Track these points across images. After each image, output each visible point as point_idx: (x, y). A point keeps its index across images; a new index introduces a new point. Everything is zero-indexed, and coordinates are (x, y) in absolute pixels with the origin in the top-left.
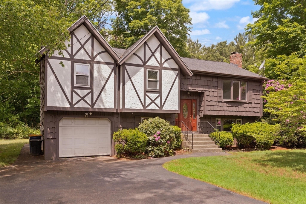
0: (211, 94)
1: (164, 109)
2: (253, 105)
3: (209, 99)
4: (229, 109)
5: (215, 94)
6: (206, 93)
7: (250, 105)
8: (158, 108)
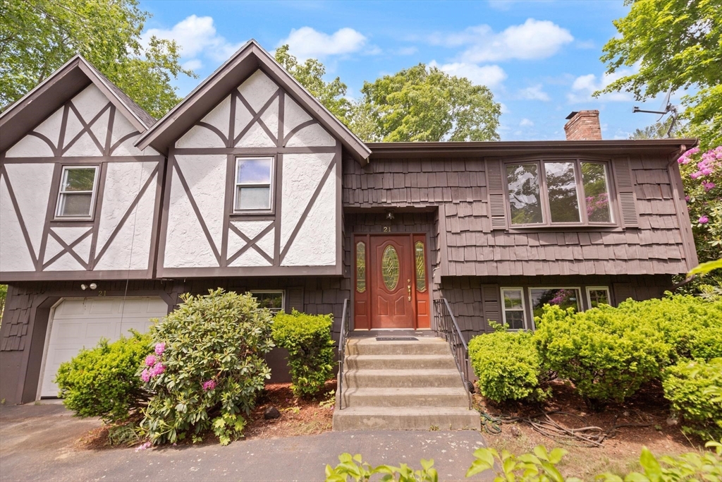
0: (463, 210)
1: (285, 263)
2: (646, 237)
3: (457, 226)
4: (542, 254)
5: (479, 209)
6: (444, 211)
7: (630, 237)
8: (266, 263)
